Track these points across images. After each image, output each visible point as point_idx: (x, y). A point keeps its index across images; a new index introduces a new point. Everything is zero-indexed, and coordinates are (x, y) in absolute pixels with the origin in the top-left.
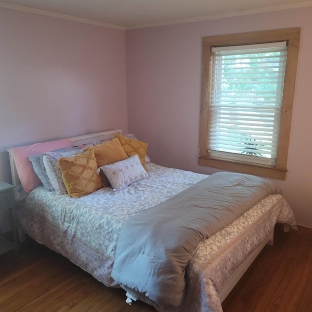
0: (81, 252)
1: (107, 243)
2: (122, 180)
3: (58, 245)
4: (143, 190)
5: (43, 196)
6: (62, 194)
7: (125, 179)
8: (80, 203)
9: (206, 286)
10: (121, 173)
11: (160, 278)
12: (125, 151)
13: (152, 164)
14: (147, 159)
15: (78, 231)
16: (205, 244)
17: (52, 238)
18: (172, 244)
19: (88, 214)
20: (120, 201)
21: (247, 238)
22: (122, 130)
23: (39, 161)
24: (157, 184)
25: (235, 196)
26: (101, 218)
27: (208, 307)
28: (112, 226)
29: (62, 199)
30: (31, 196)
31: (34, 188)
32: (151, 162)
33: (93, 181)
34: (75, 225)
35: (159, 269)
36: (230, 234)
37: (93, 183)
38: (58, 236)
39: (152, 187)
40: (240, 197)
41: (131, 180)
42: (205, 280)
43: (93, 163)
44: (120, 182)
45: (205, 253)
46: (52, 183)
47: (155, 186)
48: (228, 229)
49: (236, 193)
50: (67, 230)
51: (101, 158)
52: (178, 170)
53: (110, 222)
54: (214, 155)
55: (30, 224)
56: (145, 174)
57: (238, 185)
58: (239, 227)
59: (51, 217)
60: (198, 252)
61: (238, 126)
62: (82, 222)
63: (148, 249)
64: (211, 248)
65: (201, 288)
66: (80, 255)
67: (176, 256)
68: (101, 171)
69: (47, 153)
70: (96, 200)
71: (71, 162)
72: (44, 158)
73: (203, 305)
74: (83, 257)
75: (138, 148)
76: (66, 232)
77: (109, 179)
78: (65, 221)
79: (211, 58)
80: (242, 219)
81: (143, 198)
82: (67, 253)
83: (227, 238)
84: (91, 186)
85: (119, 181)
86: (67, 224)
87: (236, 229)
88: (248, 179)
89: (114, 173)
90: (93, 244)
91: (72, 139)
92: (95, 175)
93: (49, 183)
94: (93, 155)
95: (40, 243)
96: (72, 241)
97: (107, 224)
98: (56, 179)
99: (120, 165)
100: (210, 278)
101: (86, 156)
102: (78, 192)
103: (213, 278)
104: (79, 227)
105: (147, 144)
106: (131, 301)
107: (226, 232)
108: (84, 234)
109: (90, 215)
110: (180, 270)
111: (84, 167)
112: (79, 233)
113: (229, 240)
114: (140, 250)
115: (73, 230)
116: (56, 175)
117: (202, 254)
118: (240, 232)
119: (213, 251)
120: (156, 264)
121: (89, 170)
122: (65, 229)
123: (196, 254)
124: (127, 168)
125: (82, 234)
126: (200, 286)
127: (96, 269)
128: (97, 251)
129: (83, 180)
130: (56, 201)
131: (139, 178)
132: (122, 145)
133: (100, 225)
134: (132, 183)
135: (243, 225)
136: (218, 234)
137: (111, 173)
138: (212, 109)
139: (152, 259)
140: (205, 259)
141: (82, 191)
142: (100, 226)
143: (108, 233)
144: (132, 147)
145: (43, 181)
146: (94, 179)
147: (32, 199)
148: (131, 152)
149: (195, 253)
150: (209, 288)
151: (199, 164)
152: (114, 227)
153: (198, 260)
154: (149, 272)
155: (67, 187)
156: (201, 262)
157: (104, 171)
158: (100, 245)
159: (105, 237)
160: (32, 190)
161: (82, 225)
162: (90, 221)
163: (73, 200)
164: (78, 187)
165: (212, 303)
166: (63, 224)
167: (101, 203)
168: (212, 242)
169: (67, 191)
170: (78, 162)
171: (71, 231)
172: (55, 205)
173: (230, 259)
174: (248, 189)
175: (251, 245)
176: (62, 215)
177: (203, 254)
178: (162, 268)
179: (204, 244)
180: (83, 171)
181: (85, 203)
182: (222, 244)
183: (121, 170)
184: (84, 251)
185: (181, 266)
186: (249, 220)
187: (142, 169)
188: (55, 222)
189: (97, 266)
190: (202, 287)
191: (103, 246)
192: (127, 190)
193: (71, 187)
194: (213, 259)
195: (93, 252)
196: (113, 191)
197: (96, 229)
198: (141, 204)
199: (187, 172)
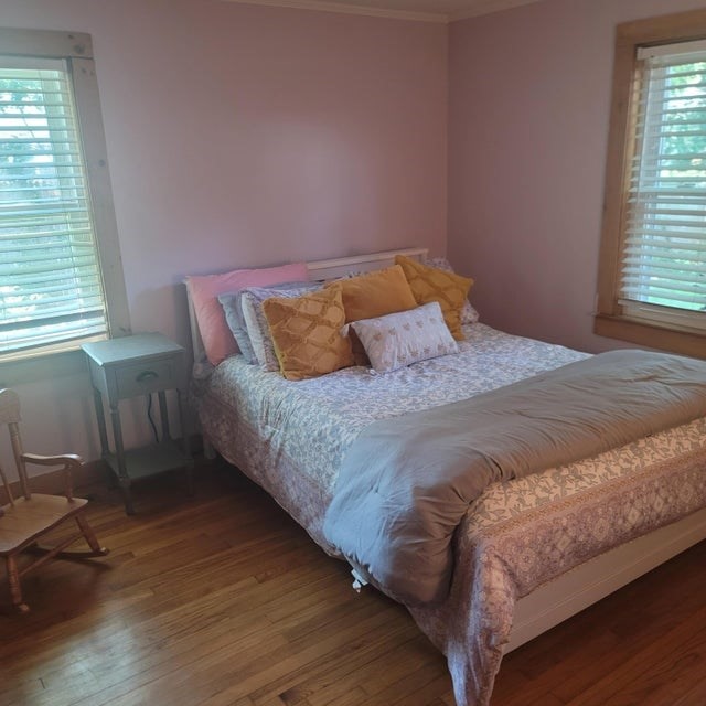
0: (289, 484)
1: (329, 469)
2: (394, 352)
3: (256, 468)
4: (433, 377)
5: (238, 372)
6: (269, 371)
7: (400, 350)
8: (295, 389)
9: (484, 570)
10: (392, 338)
11: (394, 542)
12: (414, 294)
13: (479, 326)
14: (469, 314)
15: (287, 443)
16: (508, 490)
17: (247, 453)
18: (431, 478)
19: (303, 410)
20: (374, 394)
21: (632, 495)
22: (426, 251)
23: (235, 303)
24: (470, 367)
25: (625, 402)
26: (324, 420)
27: (482, 609)
28: (339, 437)
29: (266, 380)
30: (219, 371)
31: (227, 357)
32: (480, 321)
33: (332, 350)
34: (282, 431)
35: (396, 523)
36: (581, 478)
37: (331, 354)
38: (257, 450)
39: (457, 371)
40: (637, 403)
41: (414, 354)
42: (483, 558)
43: (336, 314)
44: (387, 357)
45: (502, 505)
46: (256, 348)
47: (464, 370)
48: (580, 467)
49: (632, 396)
50: (269, 441)
51: (355, 305)
52: (532, 342)
53: (338, 430)
54: (632, 313)
55: (215, 424)
56: (451, 345)
57: (650, 378)
58: (612, 467)
59: (245, 412)
60: (486, 502)
61: (674, 240)
62: (294, 426)
63: (384, 483)
64: (521, 500)
65: (474, 573)
66: (287, 489)
67: (433, 503)
68: (352, 331)
69: (250, 289)
70: (327, 387)
71: (287, 307)
72: (244, 298)
73: (473, 606)
74: (293, 494)
75: (446, 289)
76: (267, 443)
77: (366, 348)
78: (267, 423)
79: (637, 75)
80: (628, 452)
81: (424, 392)
82: (269, 484)
83: (569, 485)
84: (329, 359)
85: (385, 353)
86: (269, 428)
87: (601, 470)
88: (685, 368)
89: (377, 337)
90: (309, 470)
91: (311, 266)
92: (337, 340)
93: (250, 348)
94: (339, 298)
95: (230, 461)
96: (277, 461)
97: (331, 433)
98: (261, 341)
99: (393, 321)
100: (496, 556)
101: (322, 299)
102: (301, 370)
103: (506, 558)
104: (288, 437)
105: (471, 281)
106: (359, 586)
107: (574, 472)
108: (295, 448)
109: (306, 413)
110: (438, 532)
111: (315, 321)
112: (288, 447)
113: (572, 489)
114: (372, 486)
115: (280, 441)
116: (262, 333)
117: (493, 507)
118: (609, 478)
119: (524, 505)
120: (391, 513)
121: (324, 327)
122: (267, 437)
123: (482, 506)
124: (407, 327)
125: (293, 448)
126: (474, 568)
127: (312, 519)
128: (314, 484)
129: (309, 345)
130: (256, 382)
131: (434, 351)
132: (408, 280)
133: (320, 434)
134: (418, 362)
135: (626, 465)
136: (548, 474)
137: (371, 336)
138: (630, 201)
139: (388, 503)
140: (499, 519)
141: (306, 367)
142: (321, 437)
143: (333, 451)
144: (432, 285)
145: (241, 343)
146: (336, 344)
147: (220, 377)
148: (428, 296)
149: (481, 503)
150: (491, 574)
151: (596, 331)
152: (343, 440)
153: (481, 518)
154: (378, 526)
155: (279, 357)
156: (486, 522)
157: (357, 332)
158: (318, 471)
159: (327, 457)
160: (222, 360)
161: (293, 432)
162: (306, 424)
163: (285, 382)
164: (299, 360)
165: (492, 604)
166: (263, 428)
167: (335, 393)
168: (527, 487)
169: (279, 367)
170: (302, 310)
171: (276, 444)
172: (253, 389)
173: (565, 529)
174: (668, 389)
175: (642, 513)
176: (262, 409)
177: (497, 507)
178: (401, 522)
179: (505, 489)
180: (313, 327)
181: (305, 389)
182: (552, 497)
183: (392, 332)
184: (294, 483)
185: (445, 526)
186: (646, 456)
187: (445, 333)
188: (252, 422)
189: (313, 514)
190: (477, 571)
191: (324, 476)
192: (400, 373)
193: (285, 358)
194: (517, 521)
195: (308, 485)
196: (368, 373)
197: (314, 441)
198: (414, 403)
199: (550, 347)
